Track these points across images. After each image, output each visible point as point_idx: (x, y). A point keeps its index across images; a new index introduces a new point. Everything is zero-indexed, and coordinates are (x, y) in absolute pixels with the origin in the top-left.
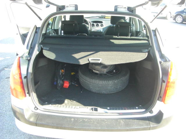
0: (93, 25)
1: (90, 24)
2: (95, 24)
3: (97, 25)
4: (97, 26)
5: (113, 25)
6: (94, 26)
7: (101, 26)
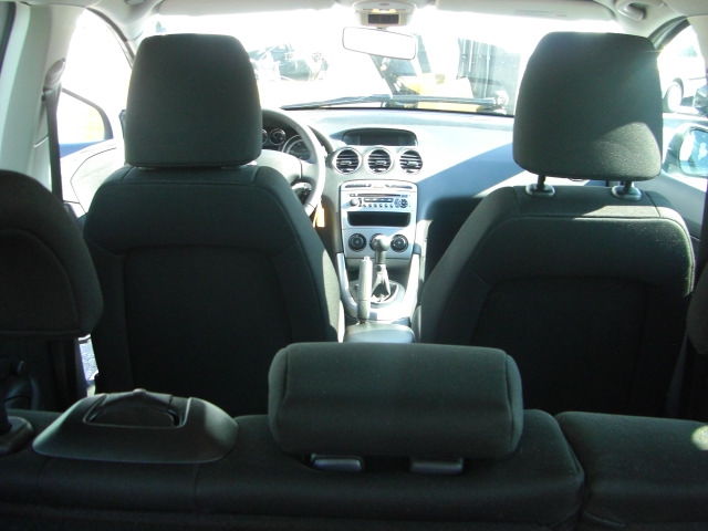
0: (348, 161)
1: (321, 152)
2: (363, 152)
3: (379, 163)
4: (375, 166)
5: (542, 180)
6: (355, 165)
7: (407, 167)
